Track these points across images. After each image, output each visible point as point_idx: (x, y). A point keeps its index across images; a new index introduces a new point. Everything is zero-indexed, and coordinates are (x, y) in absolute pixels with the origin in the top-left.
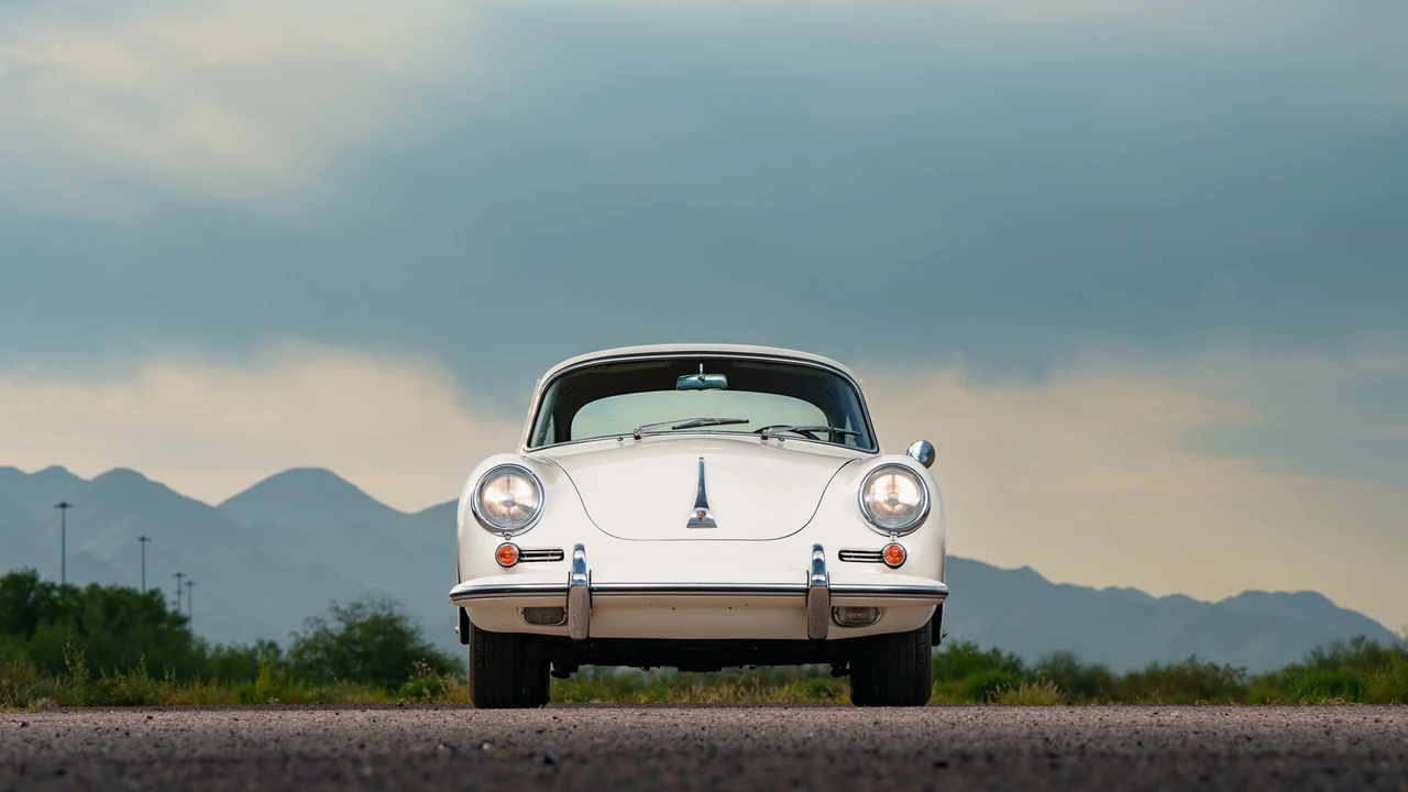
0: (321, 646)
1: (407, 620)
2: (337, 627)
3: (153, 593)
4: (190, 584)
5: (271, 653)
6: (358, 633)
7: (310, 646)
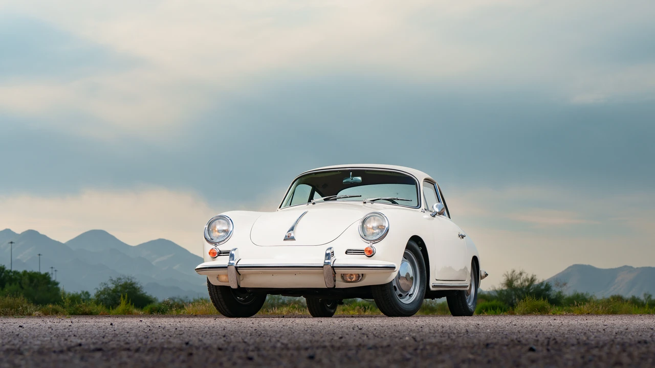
0: (106, 293)
1: (137, 284)
2: (112, 286)
3: (46, 274)
4: (56, 271)
5: (87, 295)
6: (119, 288)
7: (102, 293)
